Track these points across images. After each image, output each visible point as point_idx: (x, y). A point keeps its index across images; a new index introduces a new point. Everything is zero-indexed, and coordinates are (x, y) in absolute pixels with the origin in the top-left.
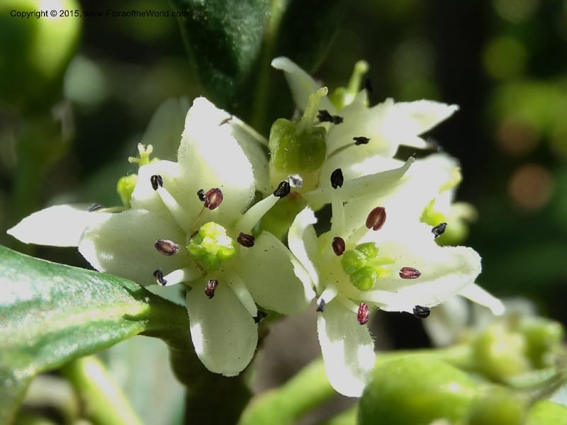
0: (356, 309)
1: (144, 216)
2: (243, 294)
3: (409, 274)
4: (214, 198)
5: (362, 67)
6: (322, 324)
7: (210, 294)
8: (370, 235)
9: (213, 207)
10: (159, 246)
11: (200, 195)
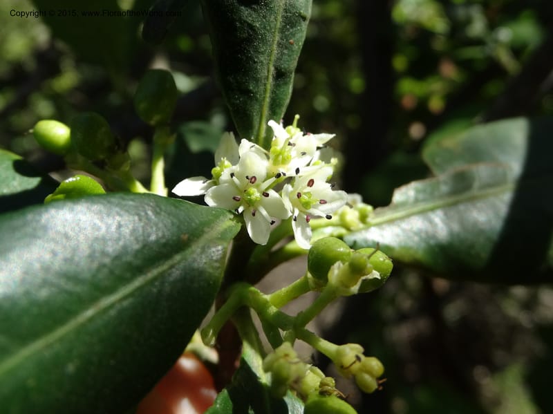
0: (305, 217)
1: (226, 186)
2: (264, 213)
3: (323, 202)
4: (253, 180)
5: (297, 117)
6: (293, 222)
7: (254, 215)
8: (308, 189)
9: (253, 183)
10: (234, 198)
11: (247, 178)
